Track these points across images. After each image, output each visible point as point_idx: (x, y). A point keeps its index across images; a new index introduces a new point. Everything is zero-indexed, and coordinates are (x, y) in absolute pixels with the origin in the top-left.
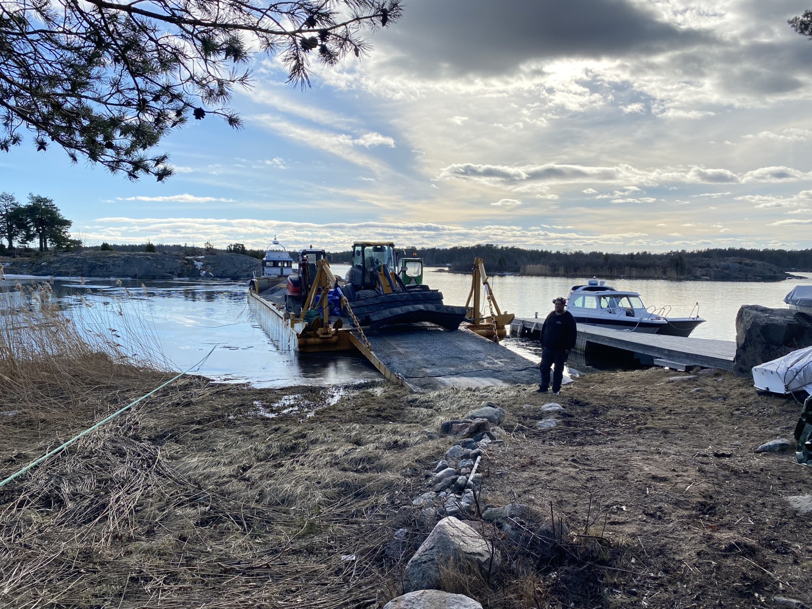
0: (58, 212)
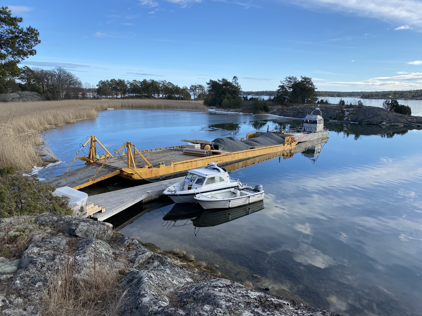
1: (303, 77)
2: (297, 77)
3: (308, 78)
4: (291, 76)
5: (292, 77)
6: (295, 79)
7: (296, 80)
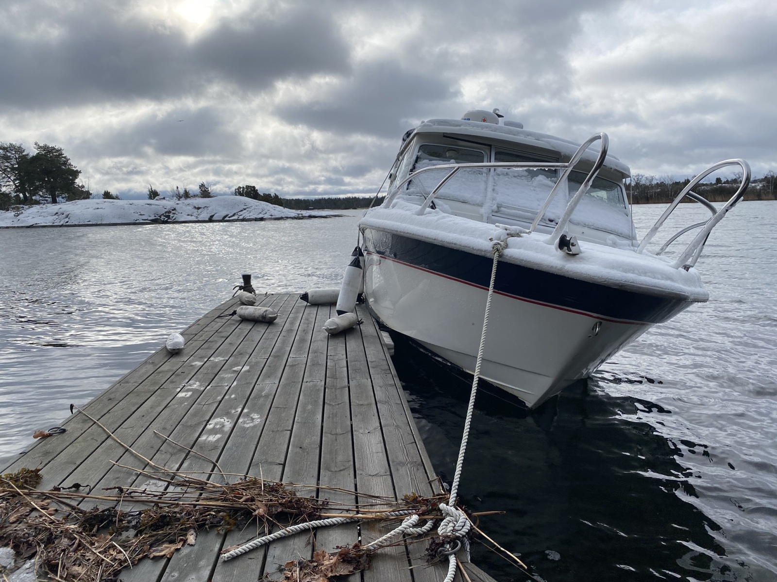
0: (69, 161)
1: (41, 145)
2: (24, 146)
3: (53, 148)
4: (7, 143)
6: (19, 150)
7: (24, 151)
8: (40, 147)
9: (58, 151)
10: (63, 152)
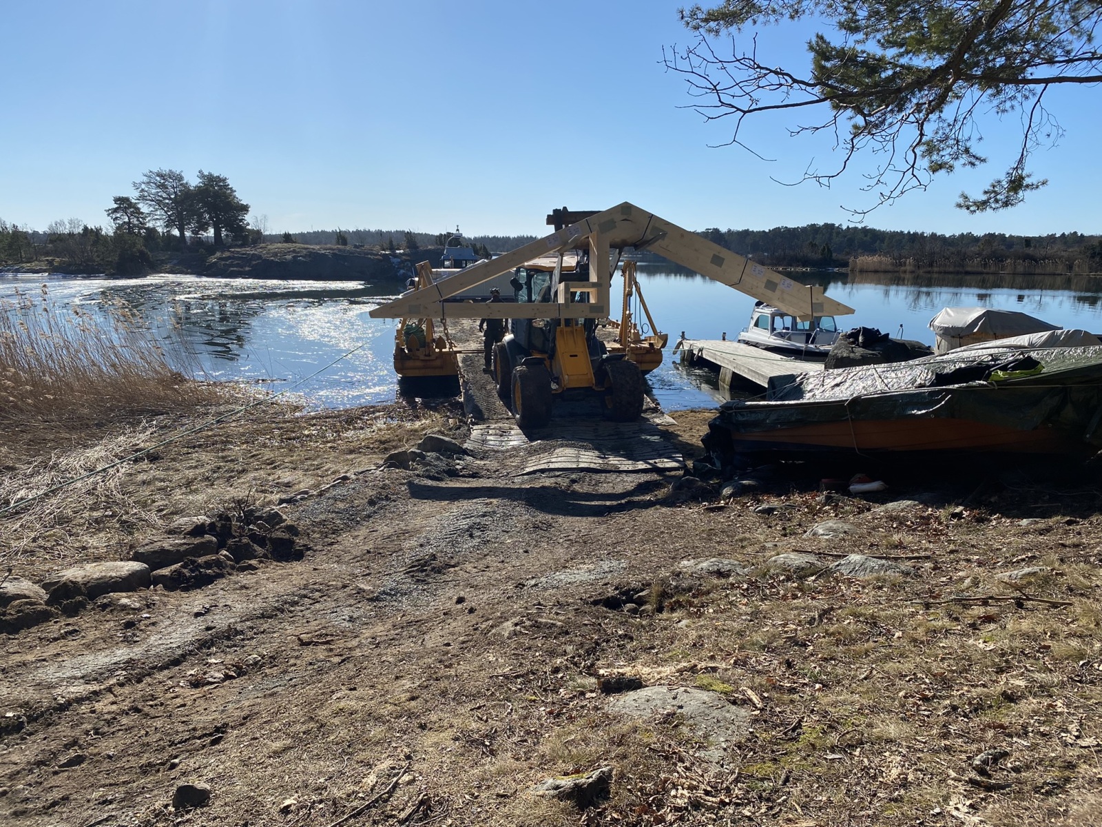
0: (234, 194)
1: (206, 173)
2: (183, 174)
3: (218, 178)
4: (165, 169)
5: (167, 171)
6: (180, 178)
8: (205, 176)
9: (224, 180)
10: (228, 182)
